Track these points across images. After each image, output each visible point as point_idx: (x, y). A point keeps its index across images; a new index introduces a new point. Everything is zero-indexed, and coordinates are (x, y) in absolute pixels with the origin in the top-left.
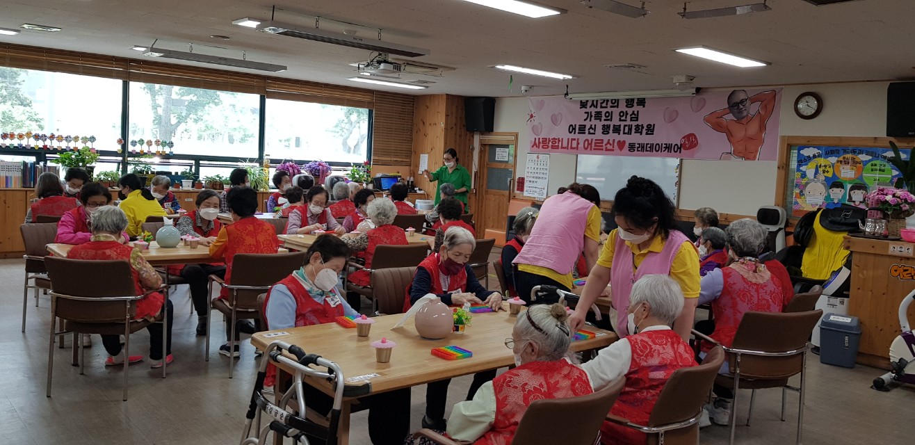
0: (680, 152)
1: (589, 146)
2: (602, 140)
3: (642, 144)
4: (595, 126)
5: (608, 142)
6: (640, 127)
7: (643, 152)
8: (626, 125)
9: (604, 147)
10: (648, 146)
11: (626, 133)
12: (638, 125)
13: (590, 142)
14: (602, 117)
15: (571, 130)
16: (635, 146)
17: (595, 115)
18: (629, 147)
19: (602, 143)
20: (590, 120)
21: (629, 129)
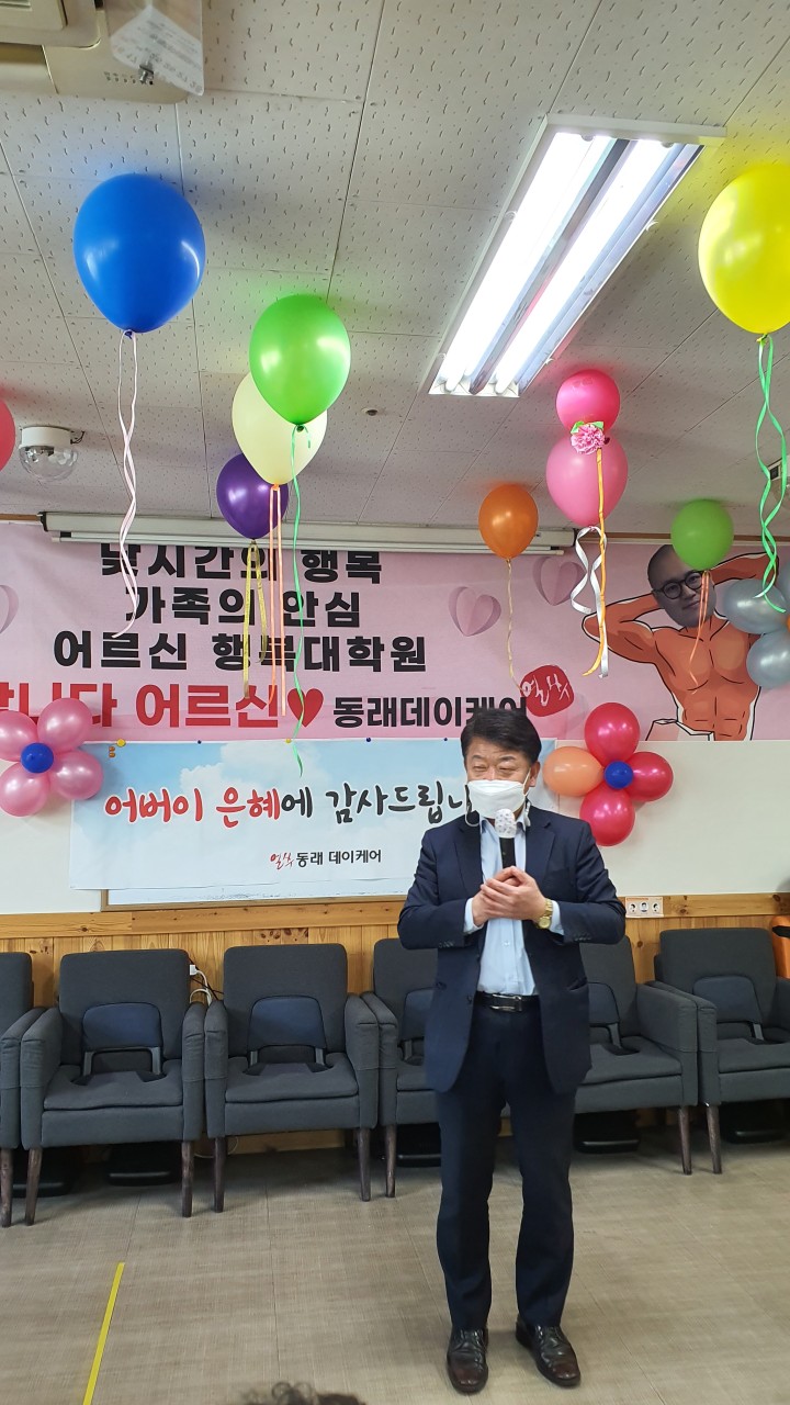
1: (167, 711)
2: (223, 691)
3: (386, 700)
4: (182, 638)
5: (251, 696)
6: (371, 647)
7: (394, 725)
8: (316, 640)
9: (233, 715)
10: (410, 706)
11: (317, 666)
12: (359, 639)
13: (167, 697)
14: (208, 608)
15: (66, 654)
16: (361, 706)
17: (176, 599)
18: (336, 713)
19: (224, 698)
20: (157, 619)
21: (326, 653)
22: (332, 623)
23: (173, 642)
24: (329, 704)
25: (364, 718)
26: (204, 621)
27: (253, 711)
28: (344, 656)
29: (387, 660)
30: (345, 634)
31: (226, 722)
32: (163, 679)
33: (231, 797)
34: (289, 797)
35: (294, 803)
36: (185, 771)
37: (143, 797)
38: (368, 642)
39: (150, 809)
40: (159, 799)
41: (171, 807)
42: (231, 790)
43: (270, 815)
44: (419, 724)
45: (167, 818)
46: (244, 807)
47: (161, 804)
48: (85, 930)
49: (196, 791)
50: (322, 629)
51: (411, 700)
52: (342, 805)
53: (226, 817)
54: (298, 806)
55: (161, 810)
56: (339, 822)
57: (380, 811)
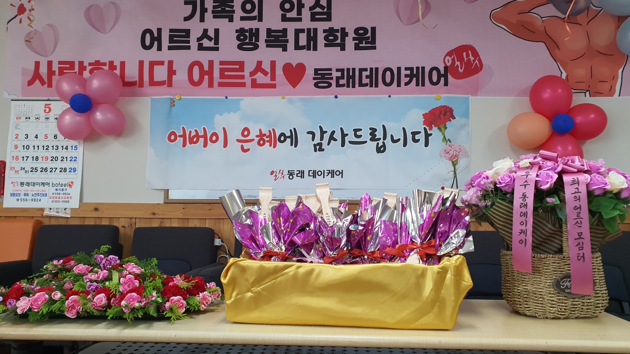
0: (446, 84)
1: (206, 77)
2: (241, 64)
3: (348, 70)
4: (217, 31)
5: (259, 67)
6: (339, 34)
7: (354, 86)
8: (302, 31)
9: (248, 80)
10: (364, 74)
11: (302, 48)
12: (331, 29)
13: (206, 68)
14: (234, 12)
15: (148, 43)
16: (331, 74)
17: (214, 7)
18: (314, 79)
19: (242, 69)
20: (202, 20)
21: (309, 39)
22: (313, 19)
23: (211, 34)
24: (310, 73)
25: (334, 82)
26: (231, 20)
27: (260, 78)
28: (321, 41)
29: (350, 43)
30: (322, 26)
31: (243, 85)
32: (204, 57)
33: (246, 133)
34: (282, 134)
35: (286, 138)
36: (217, 117)
37: (190, 132)
38: (337, 31)
39: (195, 140)
40: (201, 133)
41: (209, 139)
42: (246, 129)
43: (270, 146)
44: (371, 86)
45: (205, 145)
46: (253, 140)
47: (202, 137)
48: (154, 214)
49: (224, 129)
50: (307, 23)
51: (366, 70)
52: (317, 140)
53: (242, 146)
54: (289, 140)
55: (202, 140)
56: (315, 151)
57: (343, 145)
